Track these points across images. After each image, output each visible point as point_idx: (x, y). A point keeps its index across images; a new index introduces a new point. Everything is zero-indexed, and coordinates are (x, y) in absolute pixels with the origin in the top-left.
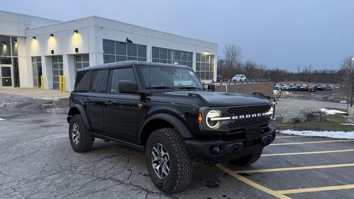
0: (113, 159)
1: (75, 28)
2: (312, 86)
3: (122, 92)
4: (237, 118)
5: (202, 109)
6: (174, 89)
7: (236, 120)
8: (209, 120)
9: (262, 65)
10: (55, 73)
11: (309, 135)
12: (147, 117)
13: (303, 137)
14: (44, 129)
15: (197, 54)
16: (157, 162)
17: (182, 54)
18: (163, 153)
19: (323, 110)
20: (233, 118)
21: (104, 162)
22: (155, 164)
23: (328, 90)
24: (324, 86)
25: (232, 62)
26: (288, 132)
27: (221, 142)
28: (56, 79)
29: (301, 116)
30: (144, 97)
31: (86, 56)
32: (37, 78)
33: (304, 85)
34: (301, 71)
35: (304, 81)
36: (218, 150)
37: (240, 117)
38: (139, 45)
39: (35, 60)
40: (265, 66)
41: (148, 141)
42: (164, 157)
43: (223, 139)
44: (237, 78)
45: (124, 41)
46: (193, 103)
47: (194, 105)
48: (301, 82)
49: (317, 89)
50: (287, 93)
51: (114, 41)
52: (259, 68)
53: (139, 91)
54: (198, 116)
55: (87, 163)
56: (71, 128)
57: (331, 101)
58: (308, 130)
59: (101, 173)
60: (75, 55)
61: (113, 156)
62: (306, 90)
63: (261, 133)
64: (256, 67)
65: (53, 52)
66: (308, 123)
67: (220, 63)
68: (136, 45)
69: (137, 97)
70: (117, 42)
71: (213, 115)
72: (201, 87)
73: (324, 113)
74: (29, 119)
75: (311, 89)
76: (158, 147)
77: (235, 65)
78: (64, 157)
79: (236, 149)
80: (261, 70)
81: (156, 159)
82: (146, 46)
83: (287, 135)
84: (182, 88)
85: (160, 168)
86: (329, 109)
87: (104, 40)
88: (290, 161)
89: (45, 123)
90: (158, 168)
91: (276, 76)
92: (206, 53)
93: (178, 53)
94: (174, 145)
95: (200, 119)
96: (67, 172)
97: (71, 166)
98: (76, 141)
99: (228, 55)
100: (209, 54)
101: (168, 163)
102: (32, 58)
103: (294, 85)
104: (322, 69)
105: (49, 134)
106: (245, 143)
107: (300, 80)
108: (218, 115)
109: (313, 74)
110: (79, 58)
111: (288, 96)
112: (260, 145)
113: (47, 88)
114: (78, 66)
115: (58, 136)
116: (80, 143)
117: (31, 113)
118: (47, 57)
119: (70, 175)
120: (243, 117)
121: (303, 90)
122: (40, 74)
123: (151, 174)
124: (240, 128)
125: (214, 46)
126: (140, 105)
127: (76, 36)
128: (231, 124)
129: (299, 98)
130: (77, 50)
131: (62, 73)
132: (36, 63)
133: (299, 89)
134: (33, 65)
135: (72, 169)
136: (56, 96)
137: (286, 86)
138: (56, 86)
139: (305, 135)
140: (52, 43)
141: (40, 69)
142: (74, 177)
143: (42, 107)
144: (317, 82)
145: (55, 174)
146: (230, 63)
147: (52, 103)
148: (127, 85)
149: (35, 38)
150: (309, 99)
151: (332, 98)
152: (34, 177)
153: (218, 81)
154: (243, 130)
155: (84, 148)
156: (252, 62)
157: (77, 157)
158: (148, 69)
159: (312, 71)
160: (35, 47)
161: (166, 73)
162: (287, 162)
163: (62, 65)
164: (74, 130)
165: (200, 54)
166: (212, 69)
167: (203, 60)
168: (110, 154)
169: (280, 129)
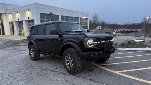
0: (49, 62)
1: (28, 9)
2: (129, 30)
3: (52, 34)
4: (100, 42)
5: (86, 39)
6: (73, 32)
7: (99, 43)
8: (89, 43)
9: (108, 22)
10: (20, 28)
11: (129, 50)
12: (62, 44)
13: (126, 51)
14: (17, 52)
15: (80, 18)
16: (68, 62)
17: (74, 18)
18: (70, 58)
19: (134, 40)
20: (98, 42)
21: (45, 64)
22: (67, 63)
23: (136, 32)
24: (134, 30)
25: (95, 21)
26: (120, 49)
27: (94, 52)
28: (20, 31)
29: (125, 43)
30: (61, 36)
31: (33, 21)
32: (12, 31)
33: (126, 30)
34: (125, 24)
35: (126, 28)
36: (92, 56)
37: (101, 42)
38: (55, 15)
39: (11, 23)
40: (109, 23)
41: (64, 54)
42: (70, 60)
43: (95, 51)
44: (98, 28)
45: (49, 13)
46: (82, 37)
47: (82, 38)
48: (125, 29)
49: (131, 32)
50: (119, 33)
51: (44, 14)
52: (107, 23)
53: (58, 33)
54: (84, 42)
55: (38, 64)
56: (30, 51)
57: (137, 36)
58: (128, 48)
59: (44, 68)
60: (28, 20)
61: (49, 61)
62: (127, 32)
63: (110, 48)
64: (106, 23)
65: (18, 19)
66: (128, 45)
67: (90, 22)
68: (54, 15)
69: (58, 36)
70: (46, 14)
71: (90, 41)
72: (84, 31)
73: (135, 41)
74: (10, 48)
75: (129, 32)
76: (68, 56)
77: (97, 23)
78: (28, 62)
79: (100, 55)
80: (108, 24)
81: (67, 61)
82: (58, 15)
83: (120, 50)
84: (76, 32)
85: (69, 64)
86: (137, 39)
87: (40, 13)
88: (121, 60)
89: (18, 50)
90: (68, 64)
91: (114, 27)
92: (84, 18)
93: (72, 18)
94: (74, 55)
95: (85, 43)
96: (30, 68)
97: (31, 66)
98: (32, 56)
99: (94, 18)
100: (85, 18)
101: (72, 62)
102: (9, 22)
103: (122, 30)
104: (134, 23)
105: (20, 54)
106: (103, 52)
107: (124, 28)
108: (92, 41)
109: (130, 25)
110: (30, 21)
111: (120, 35)
112: (109, 53)
113: (17, 35)
114: (29, 25)
115: (24, 55)
116: (34, 57)
117: (11, 46)
118: (16, 22)
119: (32, 69)
120: (102, 42)
121: (126, 32)
122: (13, 29)
123: (65, 67)
124: (101, 46)
125: (87, 14)
126: (59, 39)
127: (28, 12)
128: (97, 45)
129: (124, 35)
130: (29, 18)
131: (23, 28)
132: (11, 24)
133: (124, 32)
134: (10, 25)
135: (32, 67)
136: (21, 38)
137: (118, 31)
138: (20, 34)
139: (127, 50)
140: (18, 16)
141: (13, 27)
142: (33, 70)
143: (15, 43)
144: (131, 28)
145: (25, 69)
146: (94, 22)
147: (19, 41)
148: (53, 31)
149: (10, 13)
150: (128, 36)
151: (138, 35)
152: (16, 71)
153: (90, 29)
154: (102, 47)
155: (36, 58)
156: (104, 21)
157: (33, 63)
158: (62, 24)
159: (129, 24)
160: (10, 18)
161: (69, 25)
162: (120, 60)
163: (23, 25)
164: (31, 51)
165: (82, 18)
166: (87, 24)
167: (83, 21)
168: (47, 61)
169: (117, 48)
